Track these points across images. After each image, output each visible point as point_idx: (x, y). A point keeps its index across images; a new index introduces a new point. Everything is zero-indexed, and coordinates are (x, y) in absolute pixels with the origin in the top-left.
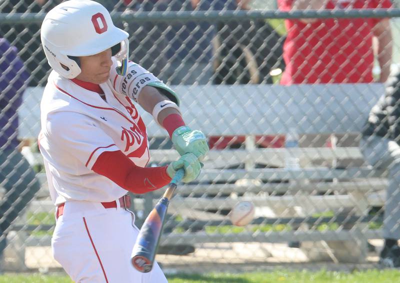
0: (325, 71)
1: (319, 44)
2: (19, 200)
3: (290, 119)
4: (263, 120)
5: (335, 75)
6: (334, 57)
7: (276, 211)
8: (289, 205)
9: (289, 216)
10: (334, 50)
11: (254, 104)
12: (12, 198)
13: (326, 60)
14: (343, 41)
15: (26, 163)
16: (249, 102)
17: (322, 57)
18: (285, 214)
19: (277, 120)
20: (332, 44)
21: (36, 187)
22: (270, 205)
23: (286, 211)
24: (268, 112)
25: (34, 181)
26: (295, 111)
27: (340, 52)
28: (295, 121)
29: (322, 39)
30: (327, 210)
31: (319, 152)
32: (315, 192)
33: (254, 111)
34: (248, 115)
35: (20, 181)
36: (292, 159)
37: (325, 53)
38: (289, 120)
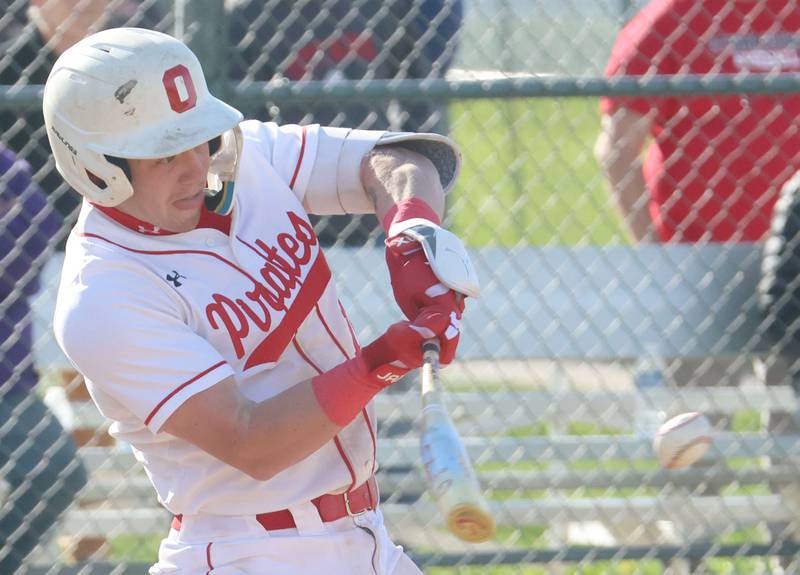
0: (722, 214)
1: (708, 152)
2: (39, 508)
3: (646, 323)
4: (583, 326)
5: (743, 223)
6: (741, 182)
7: (615, 531)
8: (646, 518)
9: (645, 543)
10: (740, 167)
11: (563, 287)
12: (25, 503)
13: (724, 189)
14: (760, 146)
15: (55, 426)
16: (553, 284)
17: (714, 181)
18: (636, 537)
19: (615, 324)
20: (736, 154)
21: (78, 479)
22: (603, 516)
23: (639, 531)
24: (594, 306)
25: (73, 464)
26: (656, 304)
27: (756, 170)
28: (656, 327)
29: (715, 141)
30: (731, 528)
31: (711, 398)
32: (702, 487)
33: (563, 305)
34: (552, 314)
35: (42, 465)
36: (651, 414)
37: (721, 172)
38: (642, 326)
